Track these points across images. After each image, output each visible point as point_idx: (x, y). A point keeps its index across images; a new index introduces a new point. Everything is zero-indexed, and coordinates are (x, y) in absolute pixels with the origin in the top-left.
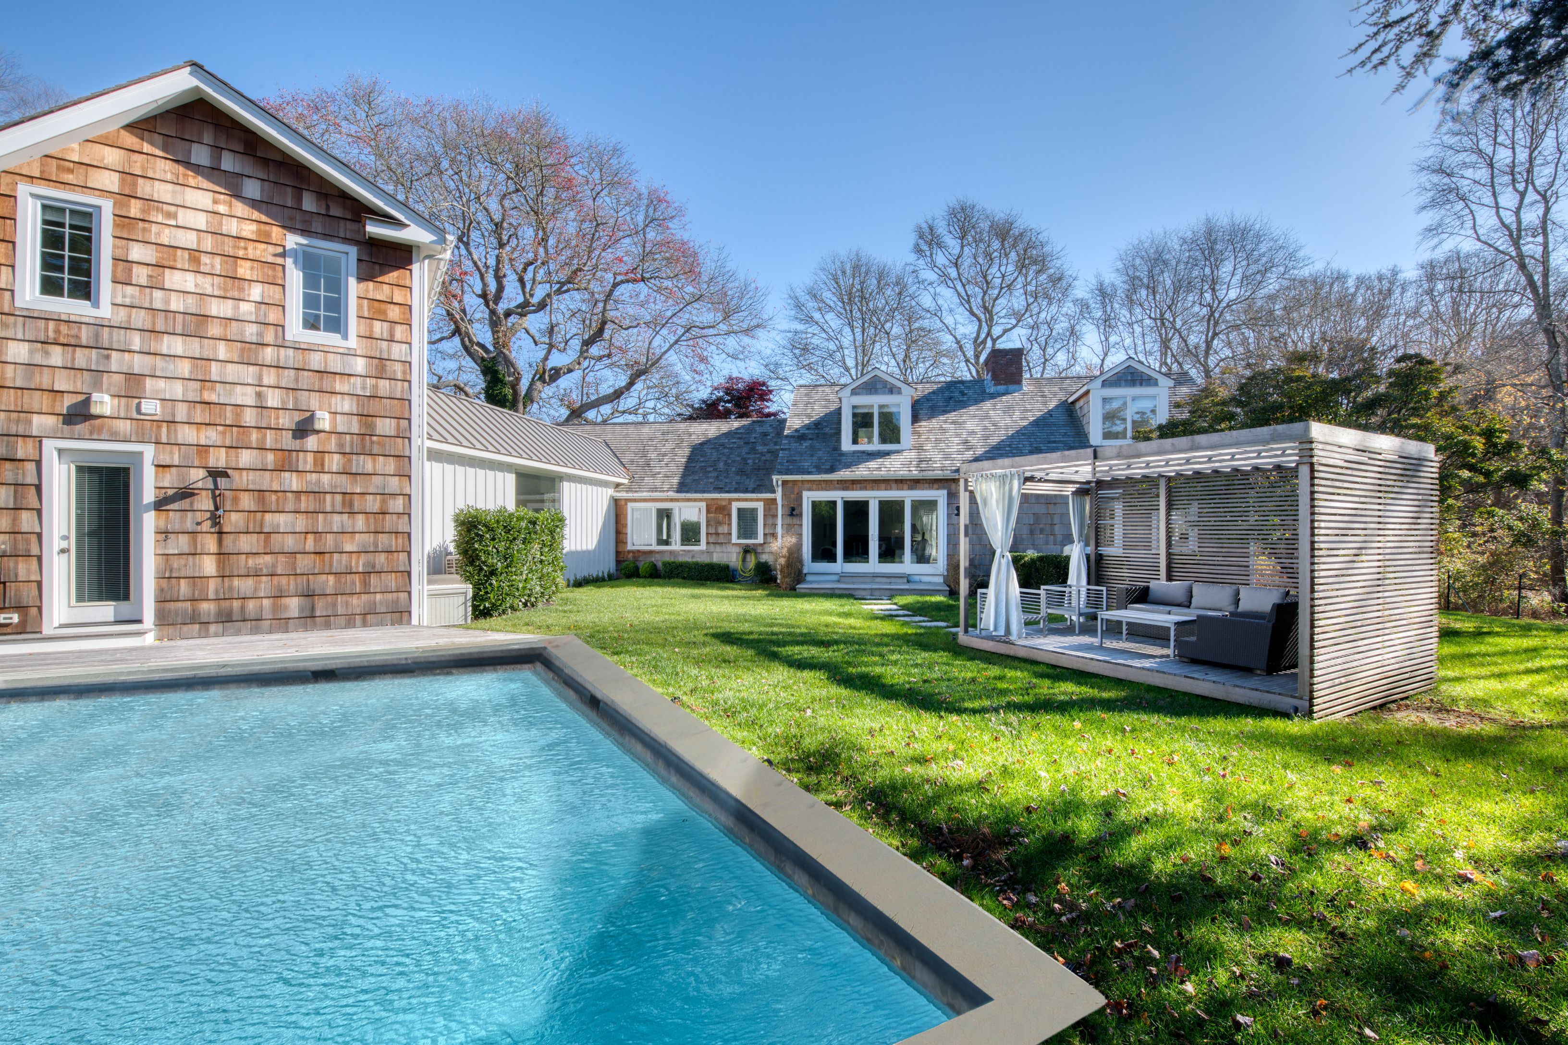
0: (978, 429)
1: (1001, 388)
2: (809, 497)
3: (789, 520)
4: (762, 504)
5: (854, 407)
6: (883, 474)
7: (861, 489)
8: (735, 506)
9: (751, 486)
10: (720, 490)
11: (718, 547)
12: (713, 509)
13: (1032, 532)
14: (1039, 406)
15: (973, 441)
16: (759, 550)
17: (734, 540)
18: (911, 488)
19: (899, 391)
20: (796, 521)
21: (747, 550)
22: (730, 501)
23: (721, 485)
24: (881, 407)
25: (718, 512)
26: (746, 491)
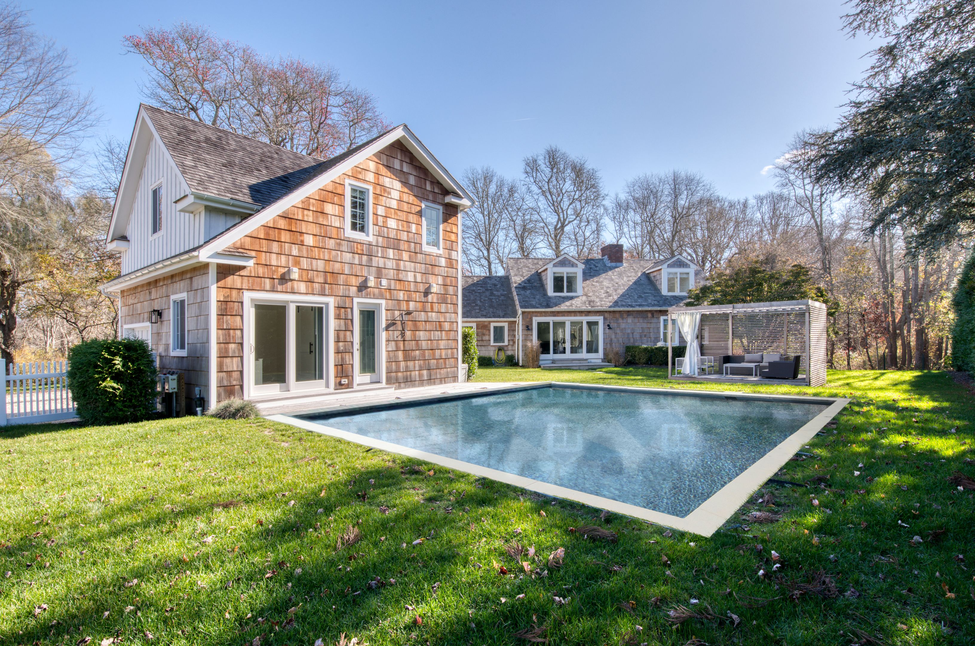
0: (610, 285)
1: (613, 264)
2: (536, 320)
3: (526, 333)
4: (507, 324)
5: (554, 273)
6: (574, 308)
7: (562, 316)
8: (492, 325)
9: (501, 314)
10: (486, 316)
11: (483, 348)
12: (480, 327)
13: (641, 337)
14: (633, 274)
15: (610, 291)
16: (506, 349)
17: (492, 343)
18: (586, 315)
19: (576, 266)
20: (529, 333)
21: (500, 349)
22: (490, 322)
23: (484, 313)
24: (567, 273)
25: (483, 328)
26: (499, 317)
